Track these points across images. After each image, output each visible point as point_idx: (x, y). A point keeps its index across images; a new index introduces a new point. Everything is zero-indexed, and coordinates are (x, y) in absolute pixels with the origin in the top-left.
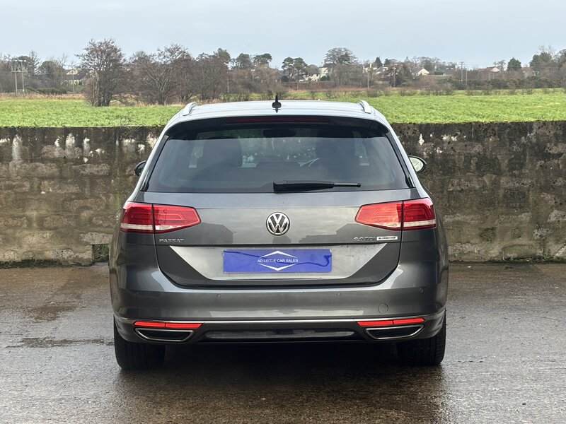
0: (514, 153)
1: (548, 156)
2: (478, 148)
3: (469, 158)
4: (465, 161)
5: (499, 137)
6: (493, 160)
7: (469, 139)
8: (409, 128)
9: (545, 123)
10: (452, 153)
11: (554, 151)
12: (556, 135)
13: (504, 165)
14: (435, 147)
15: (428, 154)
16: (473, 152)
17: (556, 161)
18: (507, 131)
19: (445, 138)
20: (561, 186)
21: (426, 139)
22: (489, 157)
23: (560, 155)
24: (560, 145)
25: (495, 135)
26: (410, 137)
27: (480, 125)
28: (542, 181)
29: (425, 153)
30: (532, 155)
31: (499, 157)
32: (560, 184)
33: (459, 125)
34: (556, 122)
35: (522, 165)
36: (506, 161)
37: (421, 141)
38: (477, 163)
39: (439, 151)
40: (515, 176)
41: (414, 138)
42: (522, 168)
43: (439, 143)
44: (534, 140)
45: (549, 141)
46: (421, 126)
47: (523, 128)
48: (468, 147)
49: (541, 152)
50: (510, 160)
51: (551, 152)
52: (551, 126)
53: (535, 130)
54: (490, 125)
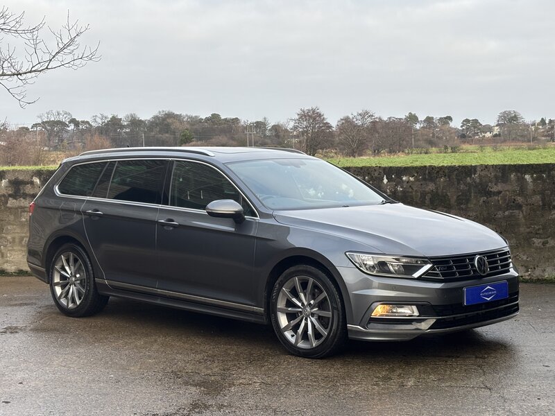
0: (461, 190)
1: (489, 194)
2: (431, 186)
3: (424, 194)
4: (421, 196)
5: (449, 177)
6: (444, 197)
7: (424, 179)
8: (375, 170)
9: (486, 166)
10: (410, 190)
11: (495, 189)
12: (496, 177)
13: (453, 200)
14: (396, 185)
15: (391, 191)
16: (427, 190)
17: (496, 198)
18: (455, 173)
19: (404, 178)
20: (500, 218)
21: (389, 179)
22: (440, 194)
23: (500, 192)
24: (499, 184)
25: (445, 176)
26: (376, 178)
27: (433, 168)
28: (485, 214)
29: (388, 191)
30: (476, 193)
31: (448, 194)
32: (500, 216)
33: (416, 167)
34: (496, 166)
35: (468, 201)
36: (455, 197)
37: (385, 181)
38: (430, 199)
39: (400, 189)
40: (463, 209)
41: (379, 178)
42: (467, 203)
43: (401, 182)
44: (478, 180)
45: (491, 181)
46: (385, 169)
47: (468, 171)
48: (423, 186)
49: (483, 190)
50: (458, 197)
51: (492, 190)
52: (492, 169)
53: (478, 172)
54: (442, 168)
